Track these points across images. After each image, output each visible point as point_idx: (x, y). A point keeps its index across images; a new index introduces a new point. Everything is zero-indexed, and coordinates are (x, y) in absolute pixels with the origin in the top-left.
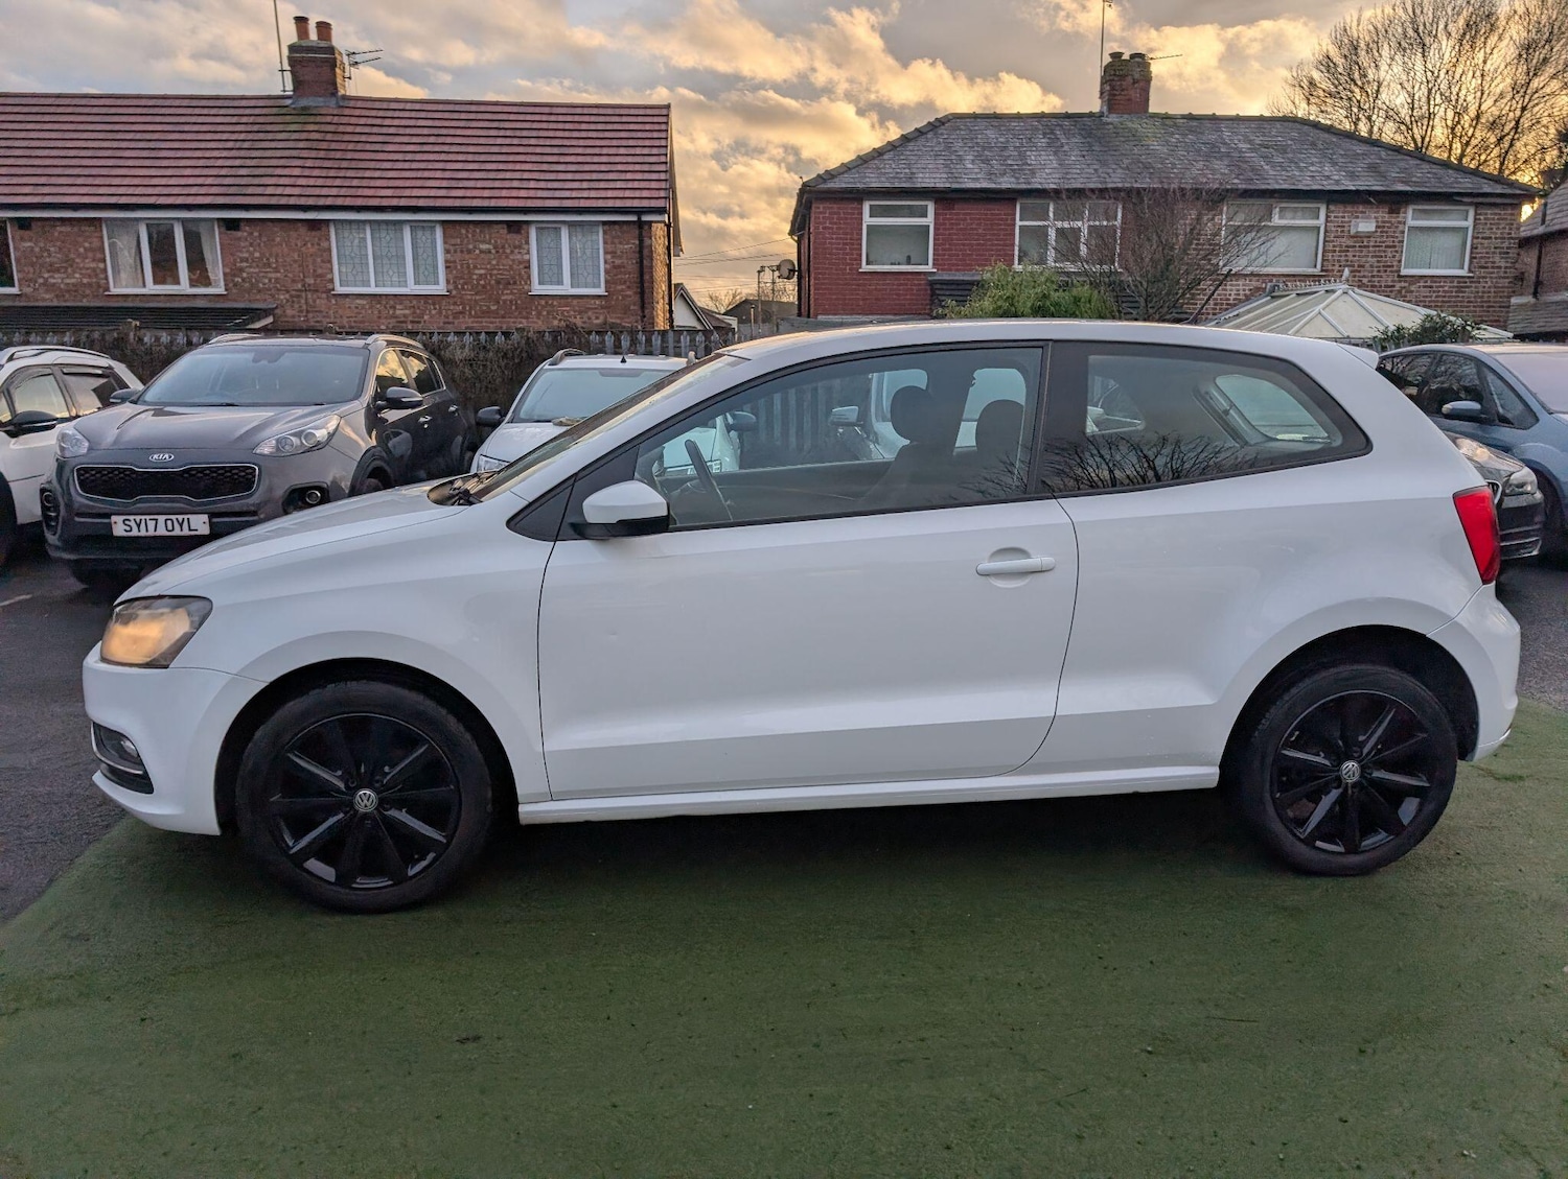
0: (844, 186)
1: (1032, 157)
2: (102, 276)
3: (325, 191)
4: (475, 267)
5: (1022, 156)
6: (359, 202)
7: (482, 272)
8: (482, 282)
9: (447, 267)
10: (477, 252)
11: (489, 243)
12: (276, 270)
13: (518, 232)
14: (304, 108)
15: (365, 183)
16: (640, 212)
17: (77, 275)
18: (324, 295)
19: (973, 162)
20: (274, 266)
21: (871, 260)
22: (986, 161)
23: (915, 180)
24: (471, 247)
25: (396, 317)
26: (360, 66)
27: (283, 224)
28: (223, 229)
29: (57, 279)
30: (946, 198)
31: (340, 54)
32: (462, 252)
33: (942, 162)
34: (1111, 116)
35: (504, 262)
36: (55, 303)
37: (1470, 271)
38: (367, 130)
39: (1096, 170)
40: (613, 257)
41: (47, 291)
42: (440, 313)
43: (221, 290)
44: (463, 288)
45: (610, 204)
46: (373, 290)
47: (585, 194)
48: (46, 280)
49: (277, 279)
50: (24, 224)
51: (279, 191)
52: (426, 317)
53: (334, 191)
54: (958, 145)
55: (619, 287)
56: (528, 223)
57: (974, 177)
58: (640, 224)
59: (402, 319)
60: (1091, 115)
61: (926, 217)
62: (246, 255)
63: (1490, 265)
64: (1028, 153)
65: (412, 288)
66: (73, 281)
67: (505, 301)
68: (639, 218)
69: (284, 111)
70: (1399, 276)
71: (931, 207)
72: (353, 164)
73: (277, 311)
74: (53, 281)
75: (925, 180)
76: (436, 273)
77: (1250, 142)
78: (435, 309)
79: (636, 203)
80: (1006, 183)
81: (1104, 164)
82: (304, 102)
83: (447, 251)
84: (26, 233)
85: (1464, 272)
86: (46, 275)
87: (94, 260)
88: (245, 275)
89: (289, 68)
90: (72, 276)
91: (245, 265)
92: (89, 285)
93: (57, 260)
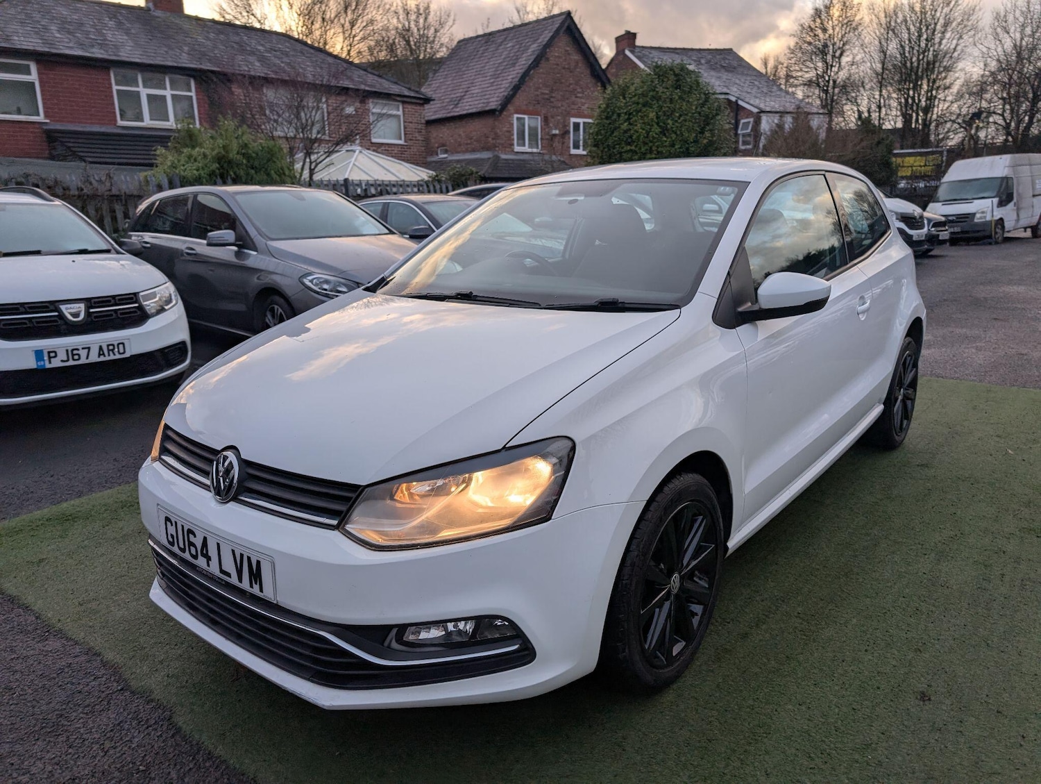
1: (110, 36)
5: (99, 32)
19: (59, 31)
22: (69, 32)
23: (12, 42)
30: (46, 60)
33: (29, 29)
34: (157, 11)
37: (405, 142)
39: (166, 52)
54: (37, 16)
57: (67, 45)
60: (139, 8)
61: (30, 74)
63: (414, 138)
64: (104, 31)
70: (372, 143)
71: (33, 68)
77: (262, 45)
81: (170, 48)
85: (401, 142)
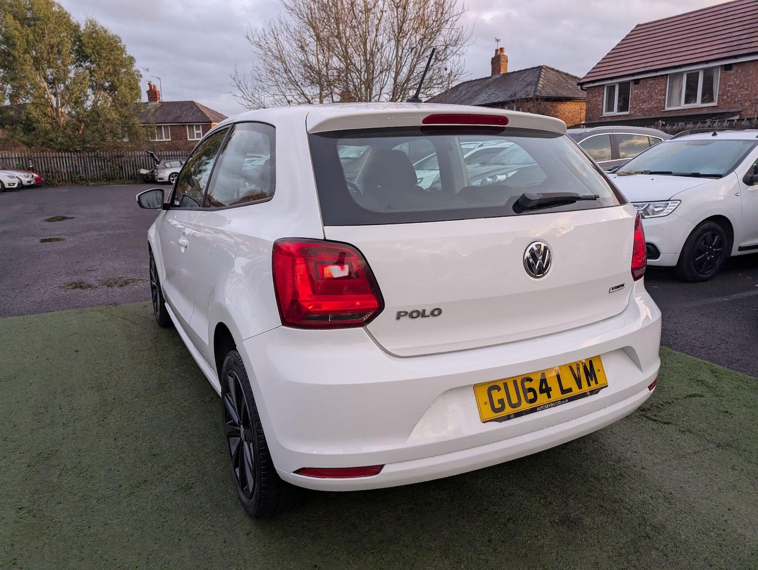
2: (663, 102)
12: (747, 89)
17: (653, 103)
20: (746, 87)
27: (755, 62)
28: (723, 70)
29: (644, 106)
36: (642, 117)
41: (639, 112)
43: (716, 104)
48: (640, 106)
49: (746, 95)
50: (636, 82)
62: (732, 83)
66: (650, 106)
73: (741, 112)
74: (642, 107)
84: (637, 86)
87: (661, 95)
88: (729, 94)
90: (650, 104)
91: (730, 88)
92: (657, 107)
93: (646, 97)
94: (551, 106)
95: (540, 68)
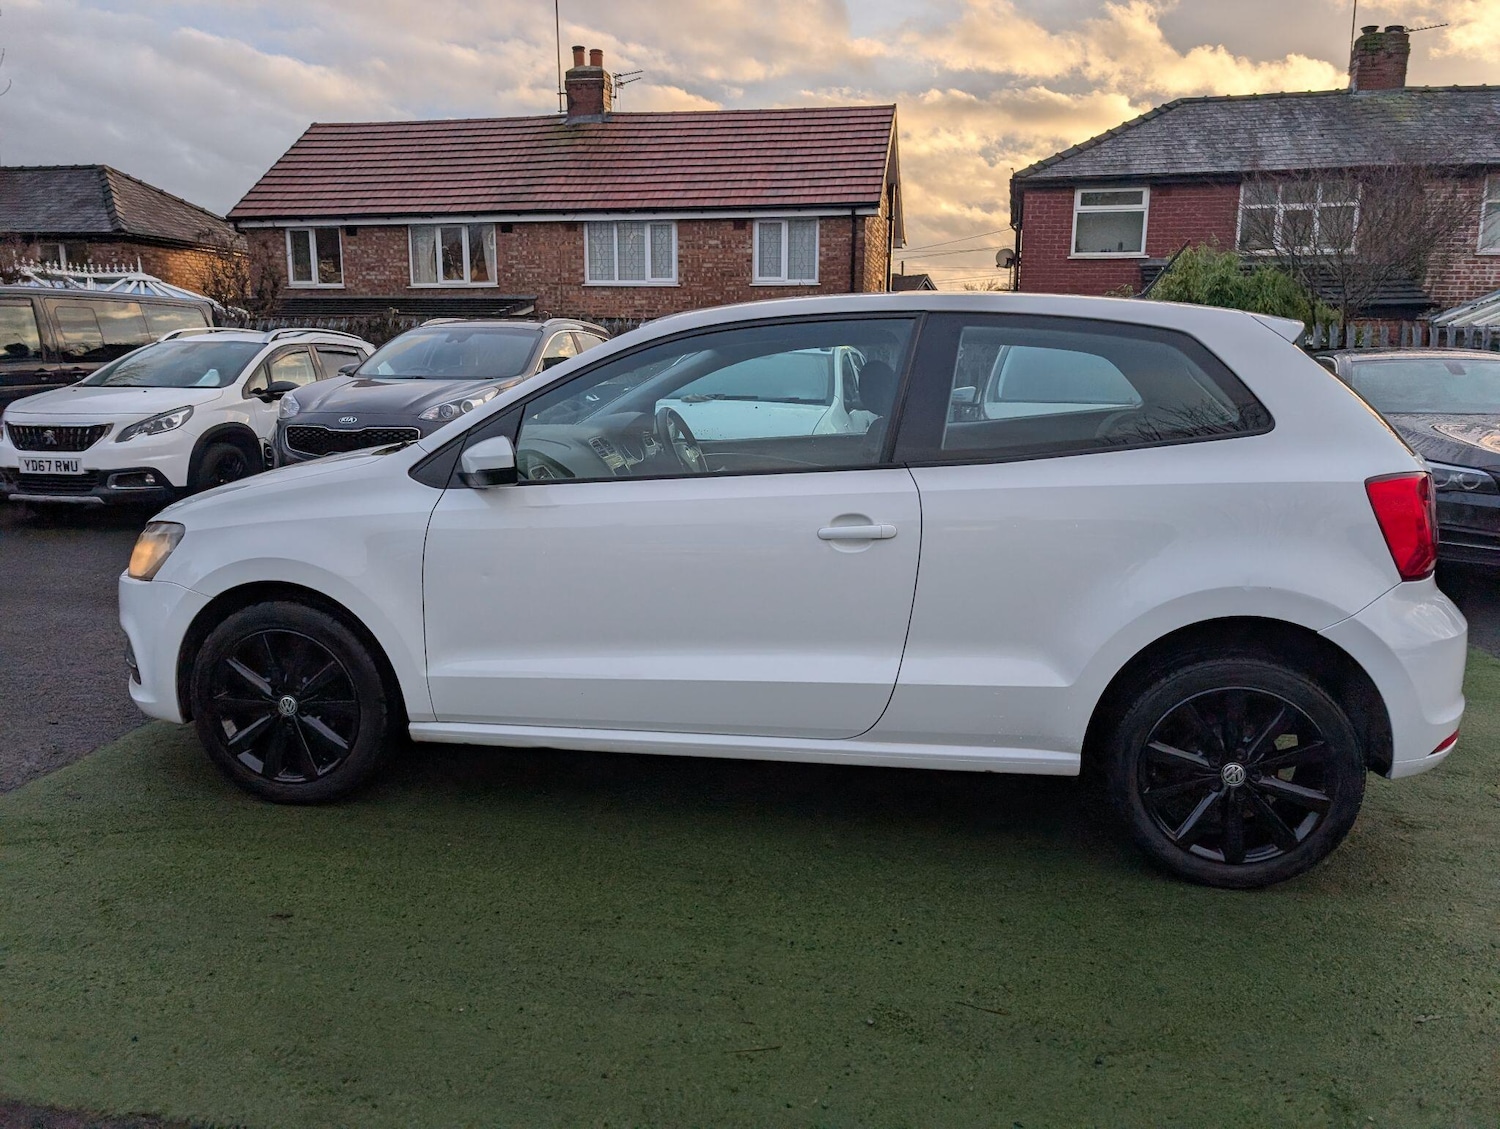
0: (1055, 175)
1: (1263, 140)
2: (406, 273)
3: (582, 197)
4: (704, 261)
5: (1253, 138)
6: (609, 205)
7: (710, 265)
8: (709, 275)
9: (680, 262)
10: (707, 247)
11: (718, 239)
12: (539, 266)
13: (743, 228)
14: (574, 126)
15: (616, 188)
16: (854, 206)
17: (387, 273)
18: (576, 288)
19: (1196, 146)
20: (537, 262)
21: (1080, 246)
22: (1211, 145)
23: (1131, 167)
24: (701, 242)
25: (635, 307)
26: (625, 86)
27: (547, 226)
28: (500, 232)
29: (372, 276)
30: (1161, 184)
31: (608, 76)
32: (693, 247)
33: (1164, 148)
34: (1360, 91)
35: (730, 256)
36: (370, 296)
38: (624, 141)
39: (1334, 150)
40: (827, 250)
41: (364, 286)
42: (672, 303)
43: (494, 284)
44: (692, 280)
45: (827, 200)
46: (616, 282)
47: (805, 191)
48: (364, 277)
49: (539, 274)
50: (351, 231)
51: (546, 197)
52: (659, 307)
53: (590, 197)
54: (1183, 130)
55: (832, 278)
56: (752, 220)
57: (1195, 160)
58: (854, 218)
59: (639, 308)
60: (1337, 92)
61: (1141, 203)
62: (515, 253)
64: (1260, 135)
65: (649, 281)
66: (384, 277)
67: (728, 292)
68: (853, 213)
69: (558, 129)
71: (1146, 194)
72: (609, 172)
73: (537, 302)
74: (368, 277)
75: (1139, 168)
76: (670, 266)
78: (667, 299)
79: (852, 199)
80: (1229, 166)
81: (1344, 142)
82: (576, 120)
83: (681, 247)
84: (354, 238)
86: (364, 273)
87: (400, 260)
88: (514, 271)
89: (565, 91)
90: (383, 273)
91: (514, 262)
92: (396, 281)
93: (373, 260)
94: (154, 256)
95: (100, 171)
